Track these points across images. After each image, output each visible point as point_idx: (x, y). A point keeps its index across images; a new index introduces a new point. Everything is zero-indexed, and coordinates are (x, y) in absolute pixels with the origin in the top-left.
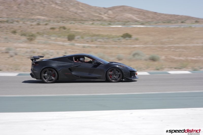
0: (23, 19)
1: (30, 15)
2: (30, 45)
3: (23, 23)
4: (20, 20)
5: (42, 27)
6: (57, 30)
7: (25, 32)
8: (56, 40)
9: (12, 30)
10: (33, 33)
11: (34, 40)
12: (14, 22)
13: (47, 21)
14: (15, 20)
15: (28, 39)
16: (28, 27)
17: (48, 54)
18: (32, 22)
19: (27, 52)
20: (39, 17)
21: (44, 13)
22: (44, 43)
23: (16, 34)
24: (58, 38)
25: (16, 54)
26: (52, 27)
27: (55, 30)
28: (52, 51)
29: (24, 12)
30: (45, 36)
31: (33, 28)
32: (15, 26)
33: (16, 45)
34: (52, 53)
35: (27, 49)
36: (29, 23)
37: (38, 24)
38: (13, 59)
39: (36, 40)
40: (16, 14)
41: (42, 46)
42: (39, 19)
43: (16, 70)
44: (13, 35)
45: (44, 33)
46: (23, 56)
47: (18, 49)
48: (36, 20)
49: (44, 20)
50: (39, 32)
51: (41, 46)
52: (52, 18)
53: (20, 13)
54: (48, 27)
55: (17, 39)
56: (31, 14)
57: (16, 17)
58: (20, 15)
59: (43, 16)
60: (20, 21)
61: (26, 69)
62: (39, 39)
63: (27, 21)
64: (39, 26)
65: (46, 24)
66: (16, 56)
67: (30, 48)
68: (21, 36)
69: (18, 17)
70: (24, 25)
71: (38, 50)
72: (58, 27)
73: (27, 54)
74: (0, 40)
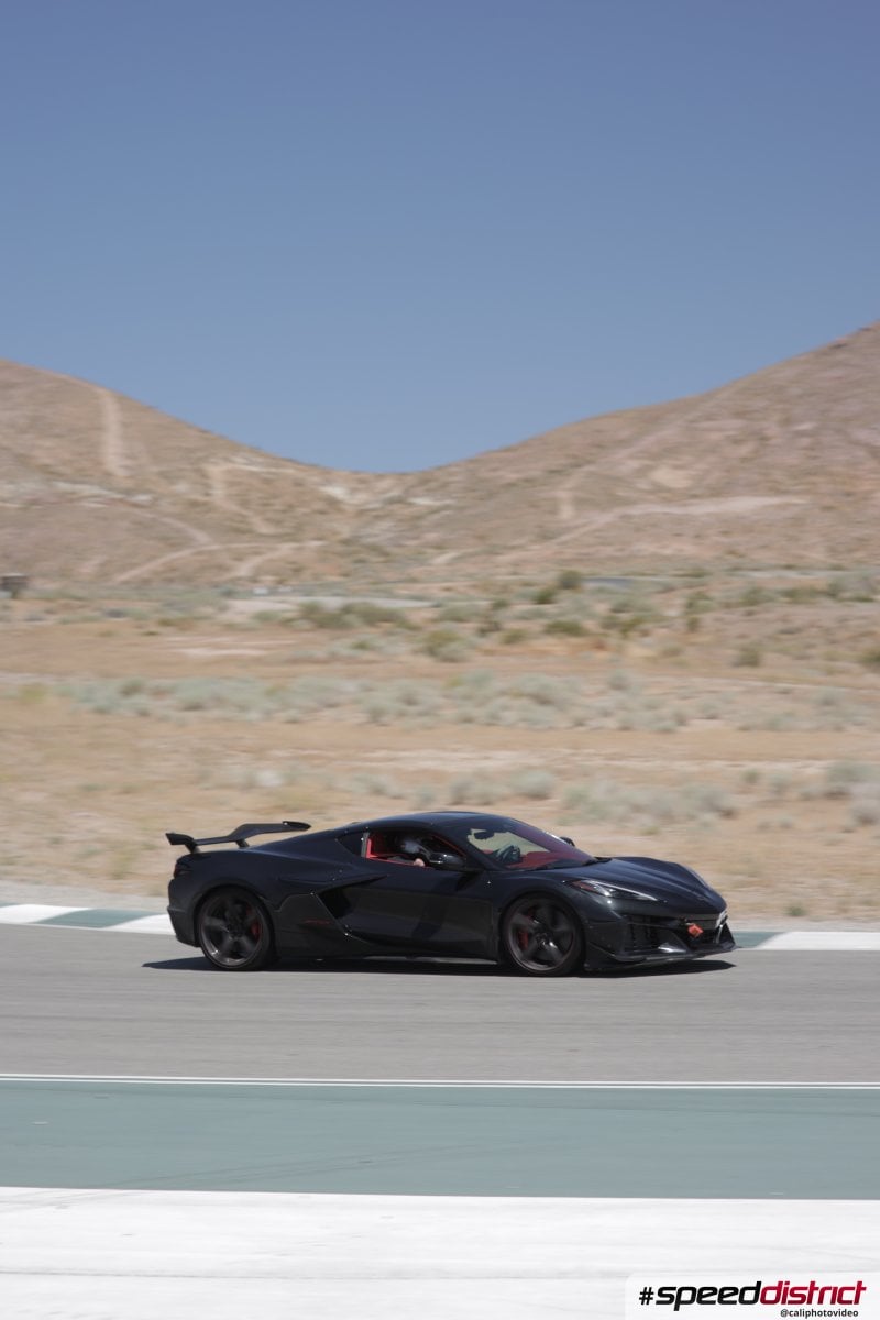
9: (868, 645)
12: (876, 591)
44: (872, 679)
74: (790, 715)
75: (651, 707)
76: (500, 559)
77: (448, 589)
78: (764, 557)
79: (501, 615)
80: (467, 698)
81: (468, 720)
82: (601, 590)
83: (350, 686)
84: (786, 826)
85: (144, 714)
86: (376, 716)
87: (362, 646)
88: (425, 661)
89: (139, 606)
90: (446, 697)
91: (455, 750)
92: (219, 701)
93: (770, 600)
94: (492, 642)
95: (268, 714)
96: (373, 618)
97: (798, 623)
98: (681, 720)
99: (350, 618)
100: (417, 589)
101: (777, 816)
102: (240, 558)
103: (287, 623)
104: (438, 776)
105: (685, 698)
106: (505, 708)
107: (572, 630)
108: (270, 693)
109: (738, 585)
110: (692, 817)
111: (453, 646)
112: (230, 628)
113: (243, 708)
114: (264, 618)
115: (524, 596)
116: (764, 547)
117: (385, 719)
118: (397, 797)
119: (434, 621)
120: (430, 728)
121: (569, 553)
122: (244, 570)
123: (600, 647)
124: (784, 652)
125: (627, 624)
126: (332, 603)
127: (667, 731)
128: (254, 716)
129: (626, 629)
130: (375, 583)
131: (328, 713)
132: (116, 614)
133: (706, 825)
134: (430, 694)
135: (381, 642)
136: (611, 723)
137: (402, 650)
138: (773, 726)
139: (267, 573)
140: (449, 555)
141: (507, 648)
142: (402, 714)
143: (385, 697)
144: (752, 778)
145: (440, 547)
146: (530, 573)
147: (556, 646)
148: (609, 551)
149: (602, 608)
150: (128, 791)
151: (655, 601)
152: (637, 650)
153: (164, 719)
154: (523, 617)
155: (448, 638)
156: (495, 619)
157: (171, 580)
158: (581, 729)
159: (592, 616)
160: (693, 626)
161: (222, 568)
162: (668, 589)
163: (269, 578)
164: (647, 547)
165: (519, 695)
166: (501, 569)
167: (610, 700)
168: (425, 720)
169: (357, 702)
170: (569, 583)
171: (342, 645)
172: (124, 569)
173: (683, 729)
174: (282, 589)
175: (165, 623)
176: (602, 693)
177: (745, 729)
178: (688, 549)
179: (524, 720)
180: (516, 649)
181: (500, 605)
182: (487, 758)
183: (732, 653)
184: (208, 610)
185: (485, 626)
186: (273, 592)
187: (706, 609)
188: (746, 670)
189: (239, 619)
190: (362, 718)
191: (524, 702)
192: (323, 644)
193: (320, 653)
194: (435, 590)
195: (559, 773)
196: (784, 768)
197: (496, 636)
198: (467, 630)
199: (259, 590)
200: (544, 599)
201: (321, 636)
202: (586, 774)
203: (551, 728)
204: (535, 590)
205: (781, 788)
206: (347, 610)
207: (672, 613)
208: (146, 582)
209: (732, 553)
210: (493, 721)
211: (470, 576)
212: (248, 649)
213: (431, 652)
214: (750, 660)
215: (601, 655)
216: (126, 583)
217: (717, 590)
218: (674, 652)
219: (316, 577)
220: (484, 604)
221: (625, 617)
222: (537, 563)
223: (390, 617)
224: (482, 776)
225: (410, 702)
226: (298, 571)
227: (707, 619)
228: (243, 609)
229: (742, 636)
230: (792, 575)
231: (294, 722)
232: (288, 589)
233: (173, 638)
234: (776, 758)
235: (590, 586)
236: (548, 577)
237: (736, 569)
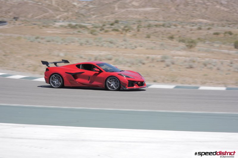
0: (182, 22)
1: (189, 18)
2: (190, 53)
3: (182, 27)
4: (179, 23)
5: (204, 32)
6: (222, 35)
7: (184, 37)
8: (220, 48)
9: (169, 35)
10: (193, 39)
11: (194, 47)
12: (171, 26)
13: (210, 25)
14: (173, 24)
15: (187, 46)
16: (188, 32)
17: (210, 64)
18: (193, 26)
19: (185, 61)
20: (201, 20)
21: (206, 16)
22: (206, 51)
23: (173, 39)
24: (223, 46)
25: (173, 63)
26: (216, 32)
27: (219, 36)
28: (214, 60)
29: (183, 15)
30: (207, 42)
31: (193, 33)
32: (173, 30)
33: (173, 52)
34: (215, 62)
35: (186, 57)
36: (188, 27)
37: (200, 29)
38: (170, 69)
39: (197, 48)
40: (174, 17)
41: (204, 54)
42: (200, 22)
43: (173, 81)
44: (170, 41)
45: (206, 39)
46: (181, 66)
47: (175, 58)
48: (197, 24)
49: (206, 24)
50: (200, 37)
51: (202, 54)
52: (215, 21)
53: (178, 16)
54: (211, 32)
55: (174, 46)
56: (192, 16)
57: (174, 20)
58: (178, 18)
59: (205, 19)
60: (178, 25)
61: (184, 81)
62: (200, 45)
63: (187, 25)
64: (201, 31)
65: (209, 29)
66: (172, 66)
67: (189, 57)
68: (179, 42)
69: (176, 20)
70: (183, 29)
71: (199, 58)
72: (223, 32)
73: (186, 64)
74: (155, 47)
75: (130, 44)
76: (104, 17)
77: (95, 22)
78: (151, 19)
79: (104, 27)
80: (98, 42)
81: (98, 46)
82: (122, 24)
83: (77, 39)
84: (154, 66)
85: (39, 42)
86: (81, 44)
87: (79, 32)
88: (90, 35)
89: (39, 23)
90: (94, 41)
91: (95, 51)
92: (53, 41)
93: (153, 26)
94: (102, 32)
95: (62, 43)
96: (81, 27)
97: (157, 31)
98: (136, 47)
99: (77, 27)
100: (89, 22)
101: (152, 64)
102: (57, 15)
103: (65, 27)
104: (92, 55)
105: (137, 43)
106: (105, 44)
107: (117, 30)
108: (62, 39)
109: (147, 23)
110: (137, 64)
111: (95, 32)
112: (55, 28)
113: (57, 42)
114: (61, 26)
115: (108, 24)
116: (152, 17)
117: (83, 45)
118: (85, 59)
119: (92, 28)
120: (91, 47)
121: (117, 17)
122: (58, 17)
123: (122, 33)
124: (154, 36)
125: (127, 29)
126: (74, 24)
127: (133, 49)
128: (59, 43)
129: (127, 31)
130: (81, 21)
131: (73, 43)
132: (35, 24)
133: (139, 66)
134: (91, 41)
135: (82, 31)
136: (123, 47)
137: (86, 33)
138: (152, 49)
139: (62, 18)
140: (95, 16)
141: (105, 33)
142: (86, 44)
143: (83, 41)
144: (148, 58)
145: (94, 14)
146: (110, 20)
147: (114, 33)
148: (124, 16)
149: (122, 27)
150: (36, 56)
151: (132, 26)
152: (128, 34)
153: (43, 43)
154: (108, 28)
155: (95, 31)
156: (103, 28)
157: (44, 19)
158: (118, 48)
159: (120, 28)
160: (138, 31)
161: (54, 17)
162: (134, 24)
163: (62, 19)
164: (131, 16)
165: (107, 42)
166: (104, 18)
167: (123, 43)
168: (90, 45)
169: (78, 42)
170: (117, 22)
171: (75, 31)
172: (36, 16)
173: (136, 49)
174: (65, 21)
175: (44, 26)
176: (122, 42)
177: (147, 49)
178: (138, 17)
179: (108, 46)
180: (107, 33)
181: (104, 25)
182: (101, 52)
183: (145, 36)
184: (51, 24)
185: (101, 29)
186: (63, 21)
187: (141, 28)
188: (147, 39)
189: (57, 26)
190: (79, 44)
191: (108, 43)
192: (72, 31)
193: (72, 33)
194: (92, 22)
195: (114, 55)
196: (154, 56)
197: (103, 31)
198: (98, 30)
199: (61, 21)
200: (112, 25)
201: (72, 30)
202: (119, 56)
203: (113, 48)
204: (110, 23)
205: (153, 60)
206: (76, 25)
207: (135, 28)
208: (40, 19)
209: (146, 18)
210: (102, 46)
211: (99, 20)
212: (59, 31)
213: (91, 33)
214: (148, 37)
215: (122, 35)
216: (36, 19)
217: (143, 24)
218: (135, 35)
219: (71, 19)
220: (101, 25)
221: (126, 28)
222: (111, 18)
223: (84, 27)
224: (100, 55)
225: (88, 42)
226: (68, 18)
227: (141, 29)
228: (58, 24)
229: (147, 33)
230: (156, 22)
231: (66, 45)
232: (66, 21)
233: (45, 29)
234: (152, 54)
235: (120, 23)
236: (113, 21)
237: (146, 21)
